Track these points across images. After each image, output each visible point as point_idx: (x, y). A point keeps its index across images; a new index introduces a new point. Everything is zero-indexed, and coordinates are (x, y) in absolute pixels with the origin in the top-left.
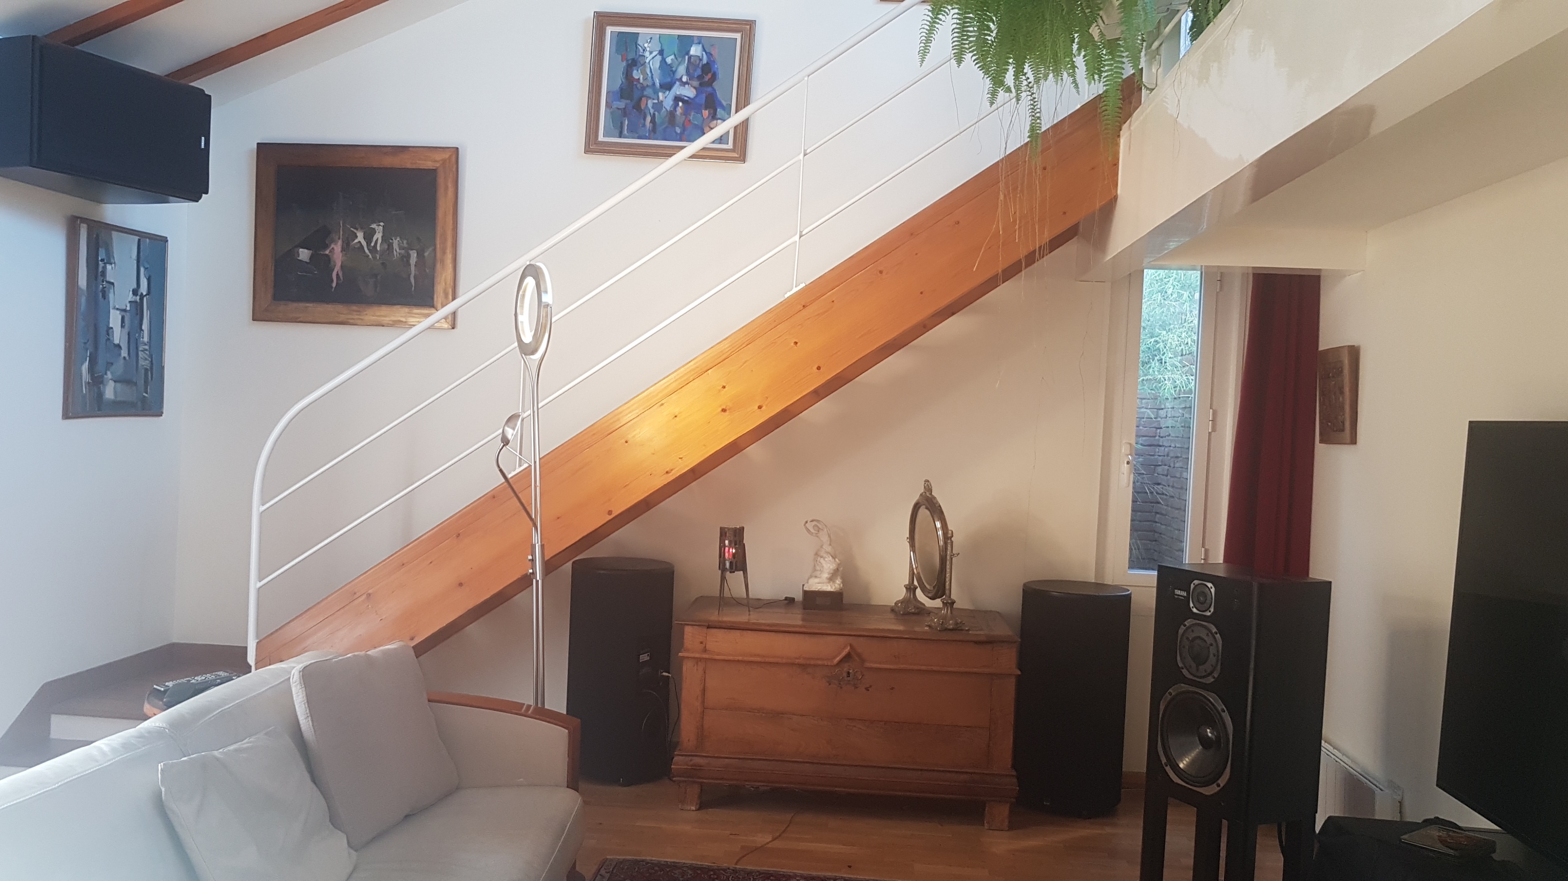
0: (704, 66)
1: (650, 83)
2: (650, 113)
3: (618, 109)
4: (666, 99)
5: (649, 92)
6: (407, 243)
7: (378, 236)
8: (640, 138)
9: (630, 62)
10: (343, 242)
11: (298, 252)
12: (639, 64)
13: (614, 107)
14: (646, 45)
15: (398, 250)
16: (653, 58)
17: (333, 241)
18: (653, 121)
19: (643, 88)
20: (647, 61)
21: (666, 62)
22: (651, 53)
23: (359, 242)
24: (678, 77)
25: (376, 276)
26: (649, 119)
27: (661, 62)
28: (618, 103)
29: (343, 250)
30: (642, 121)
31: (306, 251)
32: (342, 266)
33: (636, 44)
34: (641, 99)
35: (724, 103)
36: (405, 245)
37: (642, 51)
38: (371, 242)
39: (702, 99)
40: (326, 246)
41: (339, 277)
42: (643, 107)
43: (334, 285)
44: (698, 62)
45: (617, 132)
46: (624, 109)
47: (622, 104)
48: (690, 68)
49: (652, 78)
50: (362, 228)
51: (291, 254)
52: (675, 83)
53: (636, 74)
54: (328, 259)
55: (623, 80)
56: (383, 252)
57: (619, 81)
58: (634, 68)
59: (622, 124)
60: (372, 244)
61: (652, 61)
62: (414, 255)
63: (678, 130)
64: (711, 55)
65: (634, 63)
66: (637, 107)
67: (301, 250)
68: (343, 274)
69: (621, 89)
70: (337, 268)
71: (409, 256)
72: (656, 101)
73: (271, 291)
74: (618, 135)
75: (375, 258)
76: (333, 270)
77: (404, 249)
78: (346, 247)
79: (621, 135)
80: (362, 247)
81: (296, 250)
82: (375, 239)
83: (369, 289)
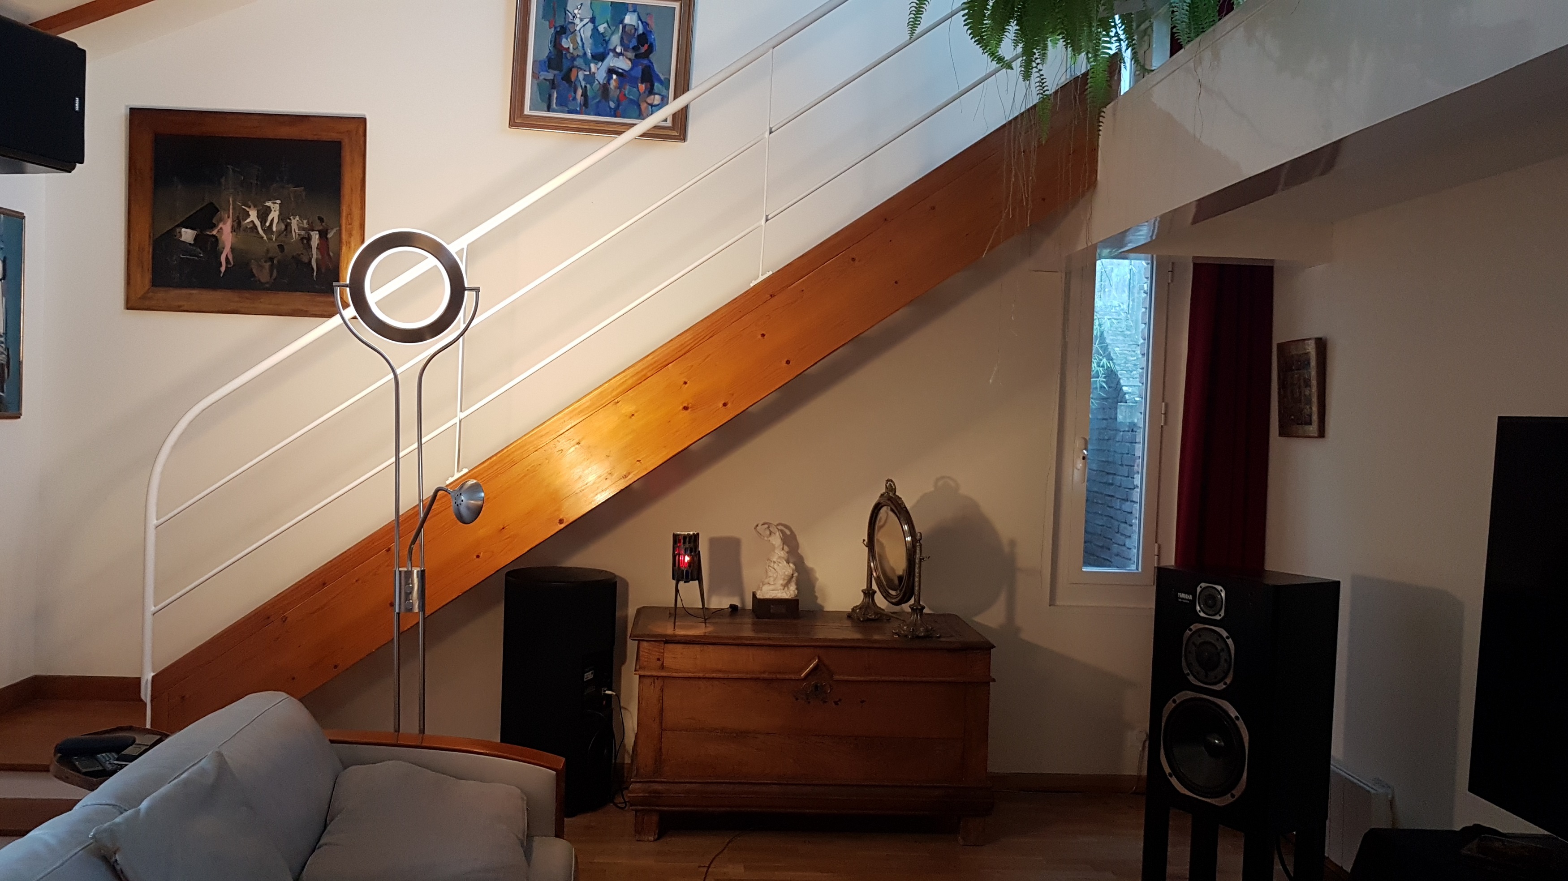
0: (639, 36)
1: (581, 54)
2: (581, 86)
3: (545, 79)
4: (599, 71)
5: (579, 62)
6: (308, 223)
7: (274, 215)
8: (570, 112)
9: (558, 29)
10: (233, 221)
11: (180, 232)
12: (568, 32)
13: (541, 78)
14: (576, 11)
15: (297, 231)
17: (221, 220)
18: (584, 94)
19: (574, 59)
20: (578, 29)
21: (597, 30)
23: (252, 222)
24: (612, 47)
25: (271, 259)
26: (580, 92)
27: (592, 30)
28: (545, 73)
29: (233, 230)
30: (573, 94)
31: (189, 231)
32: (233, 249)
33: (565, 10)
34: (570, 70)
35: (662, 77)
36: (306, 226)
37: (571, 17)
38: (265, 222)
39: (638, 72)
40: (214, 226)
41: (229, 261)
42: (573, 80)
43: (223, 269)
44: (633, 31)
45: (545, 106)
46: (553, 80)
47: (550, 75)
48: (625, 38)
49: (583, 47)
50: (255, 206)
51: (171, 235)
52: (609, 54)
53: (566, 43)
54: (216, 240)
55: (551, 49)
56: (279, 233)
57: (547, 49)
58: (563, 36)
59: (550, 96)
60: (267, 224)
61: (583, 30)
62: (315, 237)
63: (612, 105)
64: (648, 24)
65: (562, 31)
66: (567, 78)
67: (183, 230)
68: (233, 258)
69: (549, 58)
70: (227, 251)
71: (309, 239)
72: (588, 73)
73: (148, 276)
74: (546, 109)
75: (270, 239)
76: (222, 253)
77: (304, 229)
78: (237, 227)
79: (549, 109)
80: (255, 227)
81: (178, 230)
82: (270, 218)
83: (263, 275)
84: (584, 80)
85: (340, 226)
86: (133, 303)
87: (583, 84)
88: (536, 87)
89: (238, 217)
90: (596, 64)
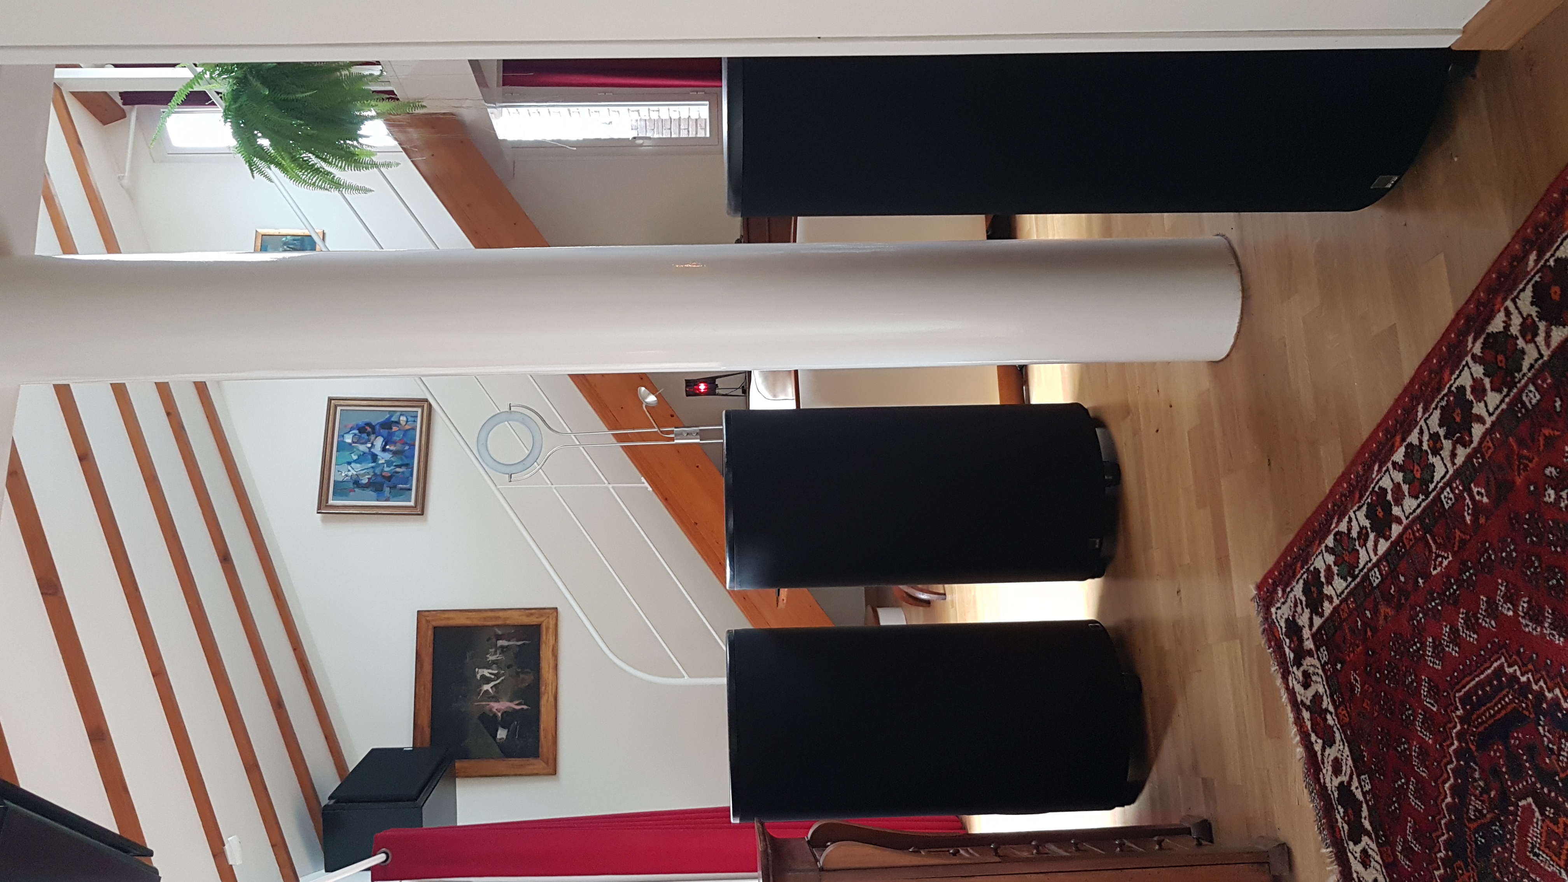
0: (360, 432)
1: (371, 471)
2: (394, 468)
4: (383, 457)
5: (378, 471)
6: (491, 648)
7: (486, 672)
8: (412, 475)
9: (355, 486)
10: (491, 701)
11: (500, 739)
12: (357, 479)
13: (389, 495)
14: (343, 475)
15: (498, 656)
16: (353, 469)
17: (491, 710)
18: (400, 466)
19: (375, 475)
20: (355, 473)
21: (356, 460)
22: (349, 471)
23: (491, 688)
24: (367, 450)
25: (518, 674)
26: (398, 470)
27: (356, 463)
28: (386, 493)
29: (497, 701)
31: (499, 732)
32: (511, 701)
33: (343, 482)
34: (383, 477)
35: (388, 416)
36: (493, 650)
37: (347, 478)
38: (491, 678)
39: (385, 432)
40: (495, 715)
41: (520, 703)
42: (389, 475)
43: (525, 707)
44: (356, 436)
45: (408, 492)
46: (390, 488)
47: (387, 490)
48: (361, 442)
49: (367, 469)
50: (480, 686)
52: (372, 452)
53: (365, 481)
54: (505, 713)
55: (370, 489)
56: (499, 668)
57: (369, 493)
58: (360, 482)
59: (401, 489)
60: (493, 677)
61: (355, 470)
62: (501, 643)
63: (407, 448)
64: (351, 427)
65: (357, 483)
66: (389, 478)
67: (498, 737)
68: (518, 700)
69: (376, 491)
70: (513, 705)
71: (502, 647)
72: (385, 465)
73: (532, 760)
74: (410, 492)
75: (503, 674)
76: (514, 709)
77: (496, 651)
78: (496, 699)
79: (410, 490)
80: (495, 685)
81: (498, 741)
82: (488, 675)
83: (529, 678)
84: (389, 467)
85: (493, 626)
86: (553, 771)
87: (392, 467)
88: (395, 499)
89: (489, 698)
90: (379, 460)
